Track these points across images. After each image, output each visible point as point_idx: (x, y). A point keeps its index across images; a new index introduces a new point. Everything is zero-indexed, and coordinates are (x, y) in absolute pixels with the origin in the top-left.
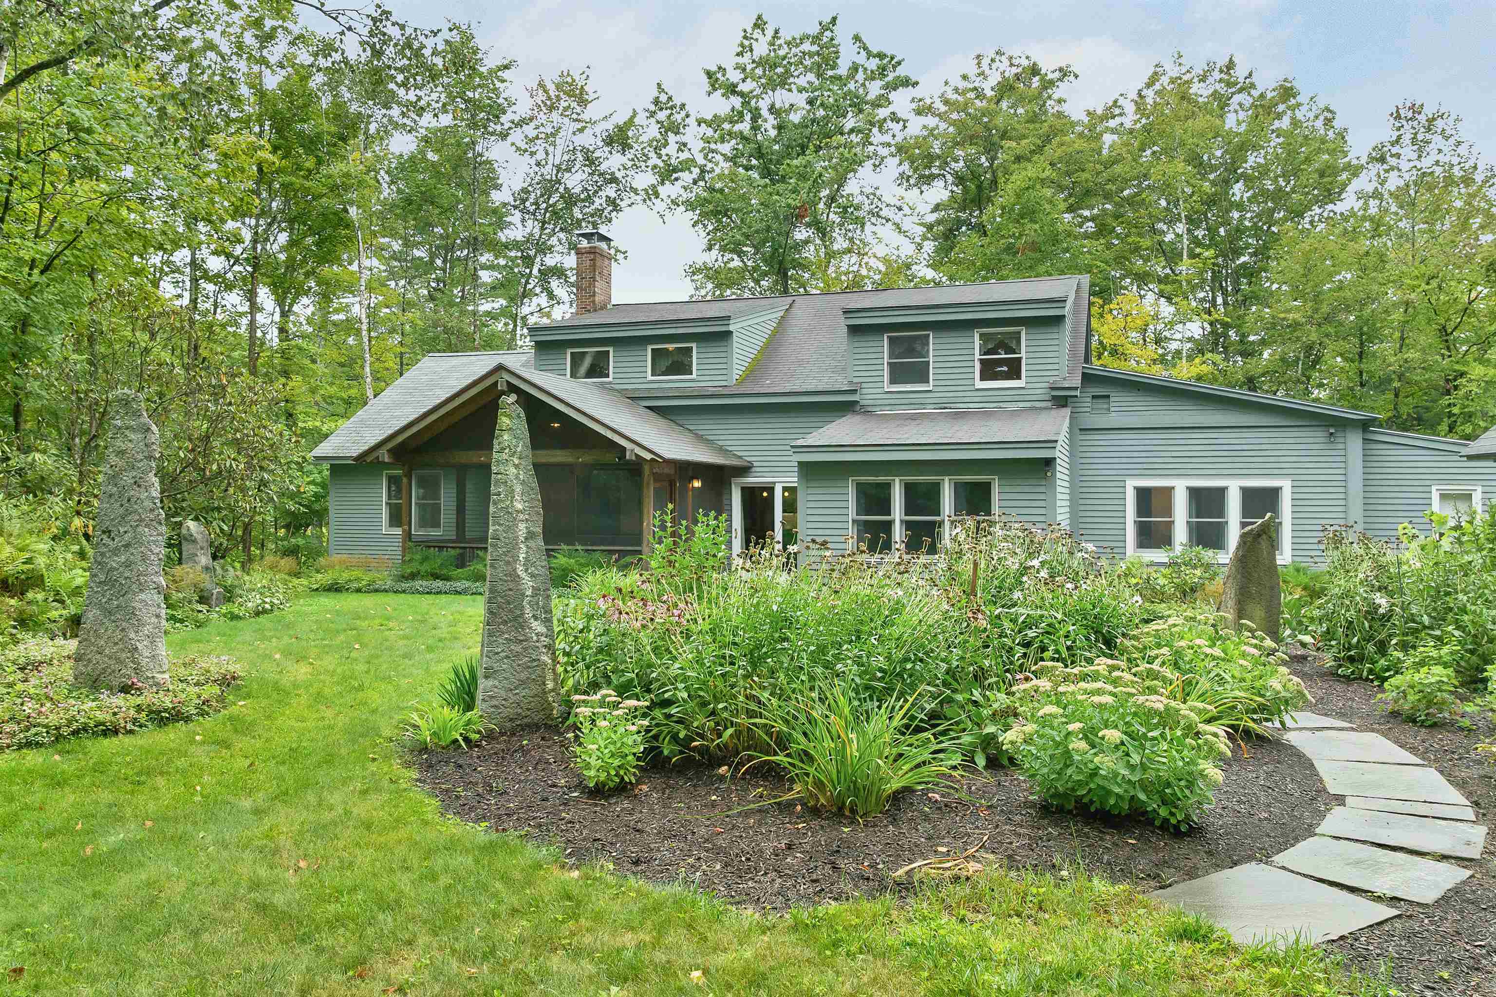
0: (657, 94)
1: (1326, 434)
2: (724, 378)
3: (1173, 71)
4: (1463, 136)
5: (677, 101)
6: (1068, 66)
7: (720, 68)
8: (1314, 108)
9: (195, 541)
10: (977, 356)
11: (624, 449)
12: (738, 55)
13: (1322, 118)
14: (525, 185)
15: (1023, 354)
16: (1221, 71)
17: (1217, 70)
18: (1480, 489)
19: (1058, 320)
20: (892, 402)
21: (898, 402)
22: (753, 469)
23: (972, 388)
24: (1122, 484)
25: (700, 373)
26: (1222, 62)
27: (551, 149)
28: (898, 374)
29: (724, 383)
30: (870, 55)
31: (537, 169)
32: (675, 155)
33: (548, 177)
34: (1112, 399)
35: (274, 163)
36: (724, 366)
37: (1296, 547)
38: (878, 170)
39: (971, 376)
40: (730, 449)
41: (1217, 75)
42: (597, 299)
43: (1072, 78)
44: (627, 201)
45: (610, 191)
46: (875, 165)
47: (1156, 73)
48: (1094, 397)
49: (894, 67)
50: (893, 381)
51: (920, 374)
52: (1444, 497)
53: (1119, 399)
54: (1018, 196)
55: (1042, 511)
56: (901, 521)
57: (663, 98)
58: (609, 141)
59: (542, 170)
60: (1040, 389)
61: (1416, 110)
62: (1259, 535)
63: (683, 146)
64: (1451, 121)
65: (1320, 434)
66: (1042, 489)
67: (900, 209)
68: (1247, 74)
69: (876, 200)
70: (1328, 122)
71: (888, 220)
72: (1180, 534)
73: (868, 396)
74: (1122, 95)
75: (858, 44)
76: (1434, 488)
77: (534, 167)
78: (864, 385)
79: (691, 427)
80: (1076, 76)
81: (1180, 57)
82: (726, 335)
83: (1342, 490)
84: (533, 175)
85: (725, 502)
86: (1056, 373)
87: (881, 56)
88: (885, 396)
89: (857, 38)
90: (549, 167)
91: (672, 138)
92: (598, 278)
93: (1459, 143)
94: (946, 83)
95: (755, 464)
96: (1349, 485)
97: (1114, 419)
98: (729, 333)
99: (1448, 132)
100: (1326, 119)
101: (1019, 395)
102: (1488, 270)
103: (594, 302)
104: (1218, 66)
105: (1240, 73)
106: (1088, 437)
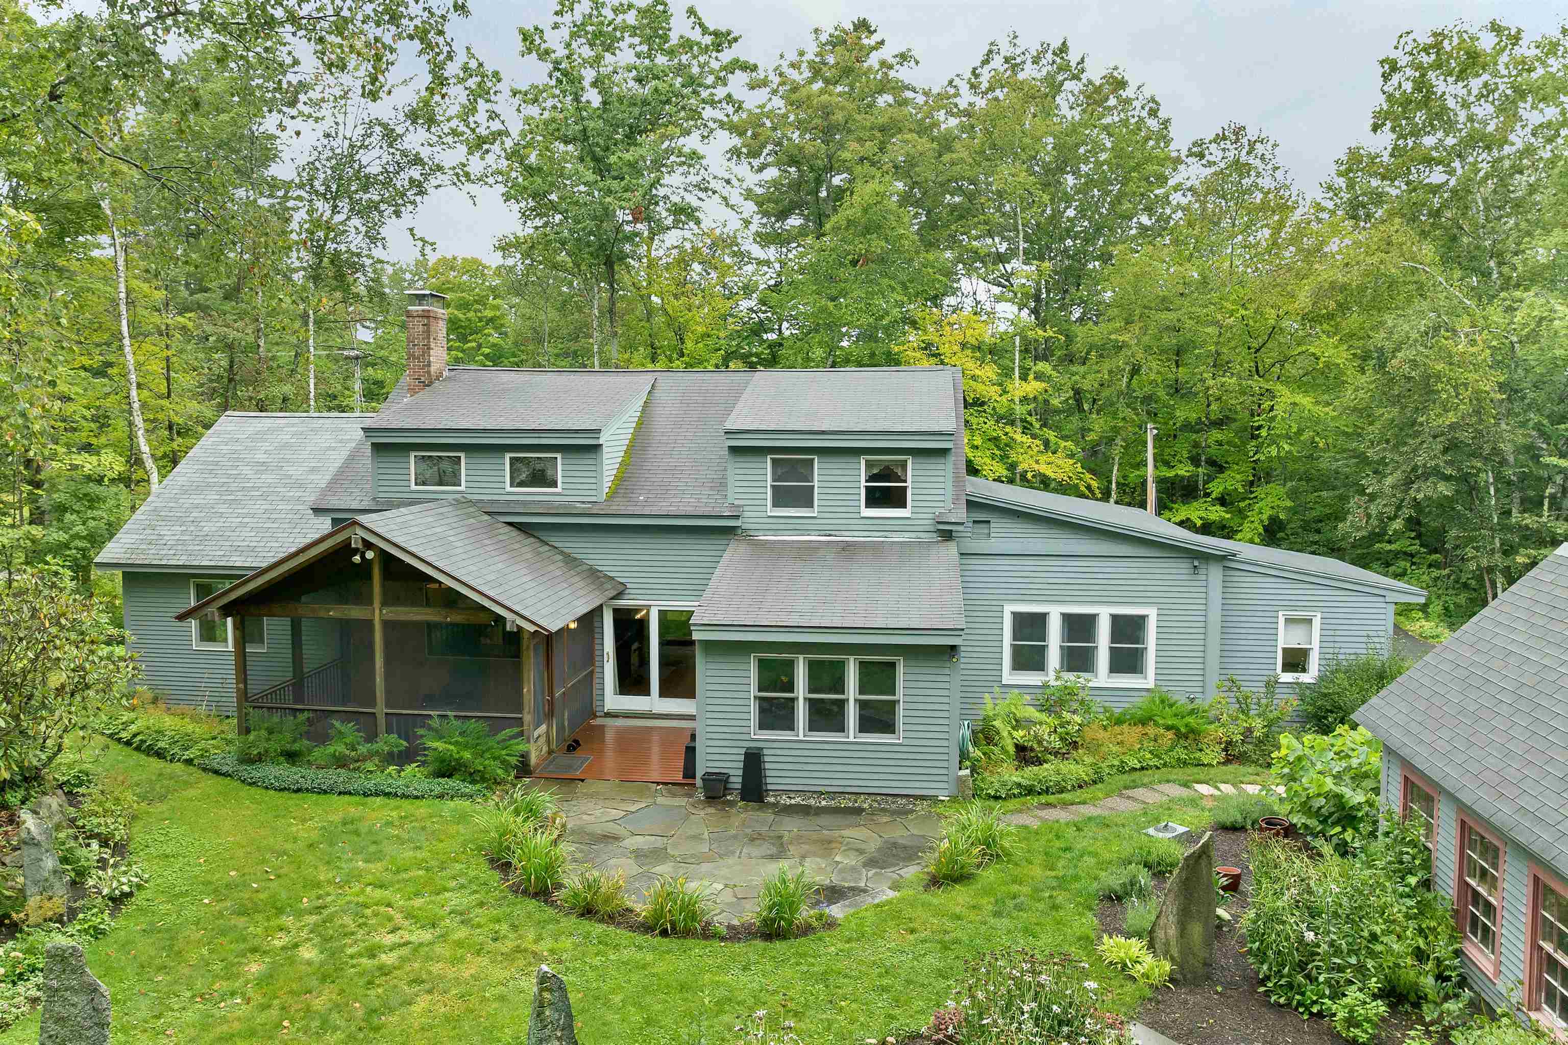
0: (467, 60)
1: (1191, 566)
2: (594, 493)
3: (1006, 49)
4: (1279, 161)
5: (489, 68)
6: (909, 50)
7: (536, 29)
8: (1141, 98)
9: (38, 845)
10: (863, 484)
11: (503, 619)
12: (556, 13)
13: (1147, 109)
14: (311, 159)
15: (909, 484)
16: (1054, 54)
17: (1050, 52)
18: (1319, 615)
19: (944, 452)
20: (774, 527)
21: (782, 527)
22: (627, 591)
23: (857, 516)
24: (999, 609)
25: (566, 486)
26: (1056, 44)
27: (340, 119)
28: (781, 497)
29: (594, 499)
30: (705, 31)
31: (326, 142)
32: (485, 124)
33: (339, 151)
34: (992, 525)
35: (36, 231)
36: (593, 480)
37: (1159, 671)
38: (706, 141)
39: (857, 503)
40: (600, 568)
41: (1049, 56)
42: (433, 369)
43: (912, 63)
44: (434, 182)
45: (415, 173)
46: (703, 137)
47: (990, 51)
48: (974, 522)
49: (730, 43)
50: (775, 504)
51: (804, 498)
52: (1288, 621)
53: (999, 526)
54: (865, 211)
55: (946, 693)
56: (805, 699)
57: (473, 64)
58: (413, 116)
59: (332, 143)
60: (926, 520)
61: (1239, 131)
62: (1200, 857)
63: (493, 116)
64: (1269, 147)
65: (1183, 565)
66: (947, 671)
67: (728, 182)
68: (1079, 59)
69: (702, 170)
70: (1153, 113)
71: (714, 192)
72: (1054, 657)
73: (750, 519)
74: (958, 76)
75: (692, 19)
76: (1280, 613)
77: (322, 139)
78: (746, 508)
79: (557, 544)
80: (917, 63)
81: (1016, 37)
82: (597, 448)
83: (1202, 619)
84: (320, 149)
85: (596, 624)
86: (942, 504)
87: (716, 34)
88: (770, 520)
89: (691, 12)
90: (339, 140)
91: (482, 105)
92: (432, 345)
93: (1276, 169)
94: (782, 56)
95: (629, 586)
96: (1210, 614)
97: (994, 544)
98: (598, 447)
99: (1268, 156)
100: (1151, 109)
101: (903, 525)
102: (1303, 319)
103: (429, 372)
104: (1051, 48)
105: (1073, 58)
106: (969, 562)
